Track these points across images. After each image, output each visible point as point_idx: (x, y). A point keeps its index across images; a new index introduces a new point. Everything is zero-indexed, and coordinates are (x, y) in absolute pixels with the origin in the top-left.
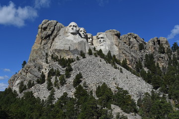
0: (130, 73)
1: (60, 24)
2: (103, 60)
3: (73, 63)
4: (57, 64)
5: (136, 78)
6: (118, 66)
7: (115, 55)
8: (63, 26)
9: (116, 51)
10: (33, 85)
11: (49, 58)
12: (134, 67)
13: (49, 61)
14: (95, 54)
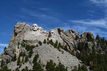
0: (69, 54)
1: (28, 25)
2: (52, 46)
3: (34, 49)
4: (25, 49)
5: (72, 57)
6: (61, 49)
7: (60, 43)
8: (29, 26)
9: (61, 41)
10: (9, 62)
11: (20, 46)
12: (72, 50)
13: (19, 47)
14: (48, 42)
